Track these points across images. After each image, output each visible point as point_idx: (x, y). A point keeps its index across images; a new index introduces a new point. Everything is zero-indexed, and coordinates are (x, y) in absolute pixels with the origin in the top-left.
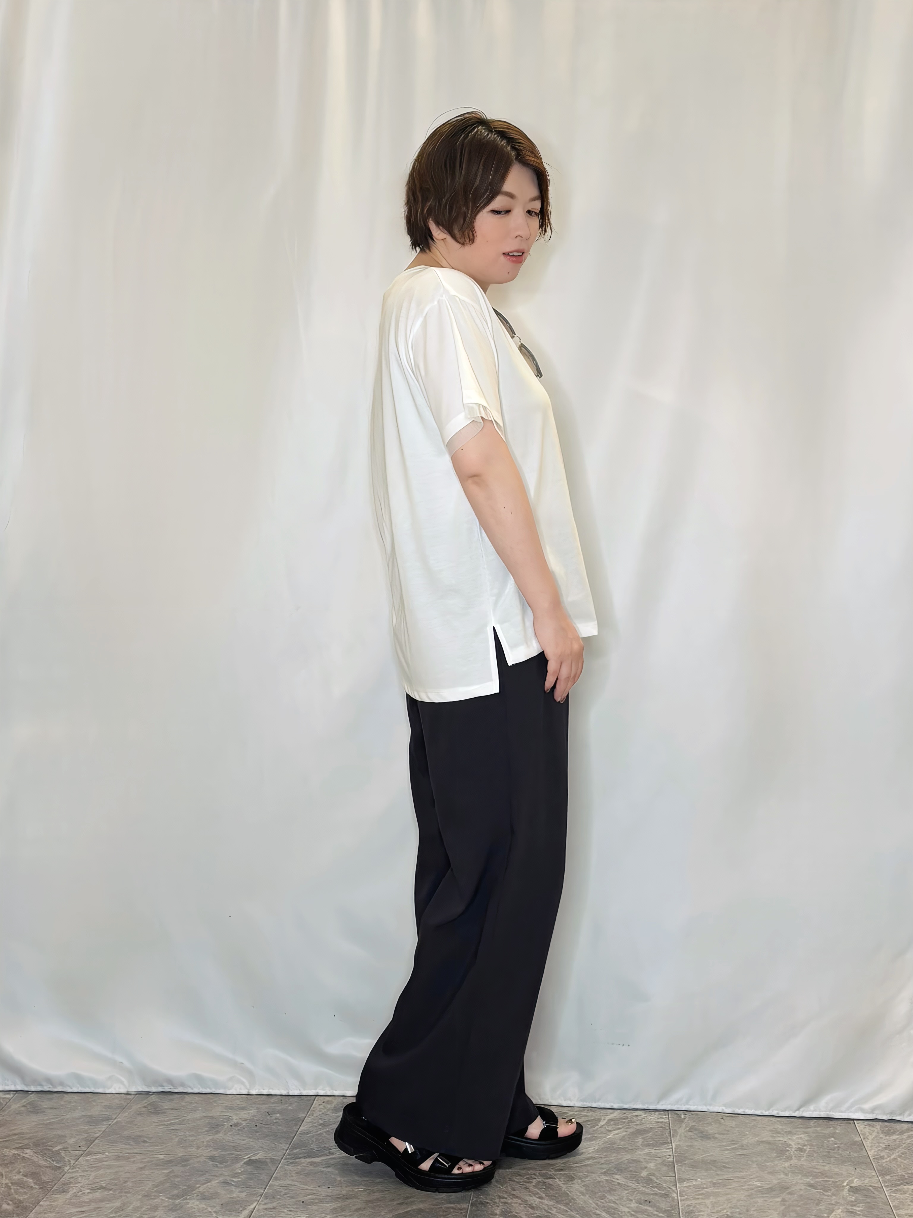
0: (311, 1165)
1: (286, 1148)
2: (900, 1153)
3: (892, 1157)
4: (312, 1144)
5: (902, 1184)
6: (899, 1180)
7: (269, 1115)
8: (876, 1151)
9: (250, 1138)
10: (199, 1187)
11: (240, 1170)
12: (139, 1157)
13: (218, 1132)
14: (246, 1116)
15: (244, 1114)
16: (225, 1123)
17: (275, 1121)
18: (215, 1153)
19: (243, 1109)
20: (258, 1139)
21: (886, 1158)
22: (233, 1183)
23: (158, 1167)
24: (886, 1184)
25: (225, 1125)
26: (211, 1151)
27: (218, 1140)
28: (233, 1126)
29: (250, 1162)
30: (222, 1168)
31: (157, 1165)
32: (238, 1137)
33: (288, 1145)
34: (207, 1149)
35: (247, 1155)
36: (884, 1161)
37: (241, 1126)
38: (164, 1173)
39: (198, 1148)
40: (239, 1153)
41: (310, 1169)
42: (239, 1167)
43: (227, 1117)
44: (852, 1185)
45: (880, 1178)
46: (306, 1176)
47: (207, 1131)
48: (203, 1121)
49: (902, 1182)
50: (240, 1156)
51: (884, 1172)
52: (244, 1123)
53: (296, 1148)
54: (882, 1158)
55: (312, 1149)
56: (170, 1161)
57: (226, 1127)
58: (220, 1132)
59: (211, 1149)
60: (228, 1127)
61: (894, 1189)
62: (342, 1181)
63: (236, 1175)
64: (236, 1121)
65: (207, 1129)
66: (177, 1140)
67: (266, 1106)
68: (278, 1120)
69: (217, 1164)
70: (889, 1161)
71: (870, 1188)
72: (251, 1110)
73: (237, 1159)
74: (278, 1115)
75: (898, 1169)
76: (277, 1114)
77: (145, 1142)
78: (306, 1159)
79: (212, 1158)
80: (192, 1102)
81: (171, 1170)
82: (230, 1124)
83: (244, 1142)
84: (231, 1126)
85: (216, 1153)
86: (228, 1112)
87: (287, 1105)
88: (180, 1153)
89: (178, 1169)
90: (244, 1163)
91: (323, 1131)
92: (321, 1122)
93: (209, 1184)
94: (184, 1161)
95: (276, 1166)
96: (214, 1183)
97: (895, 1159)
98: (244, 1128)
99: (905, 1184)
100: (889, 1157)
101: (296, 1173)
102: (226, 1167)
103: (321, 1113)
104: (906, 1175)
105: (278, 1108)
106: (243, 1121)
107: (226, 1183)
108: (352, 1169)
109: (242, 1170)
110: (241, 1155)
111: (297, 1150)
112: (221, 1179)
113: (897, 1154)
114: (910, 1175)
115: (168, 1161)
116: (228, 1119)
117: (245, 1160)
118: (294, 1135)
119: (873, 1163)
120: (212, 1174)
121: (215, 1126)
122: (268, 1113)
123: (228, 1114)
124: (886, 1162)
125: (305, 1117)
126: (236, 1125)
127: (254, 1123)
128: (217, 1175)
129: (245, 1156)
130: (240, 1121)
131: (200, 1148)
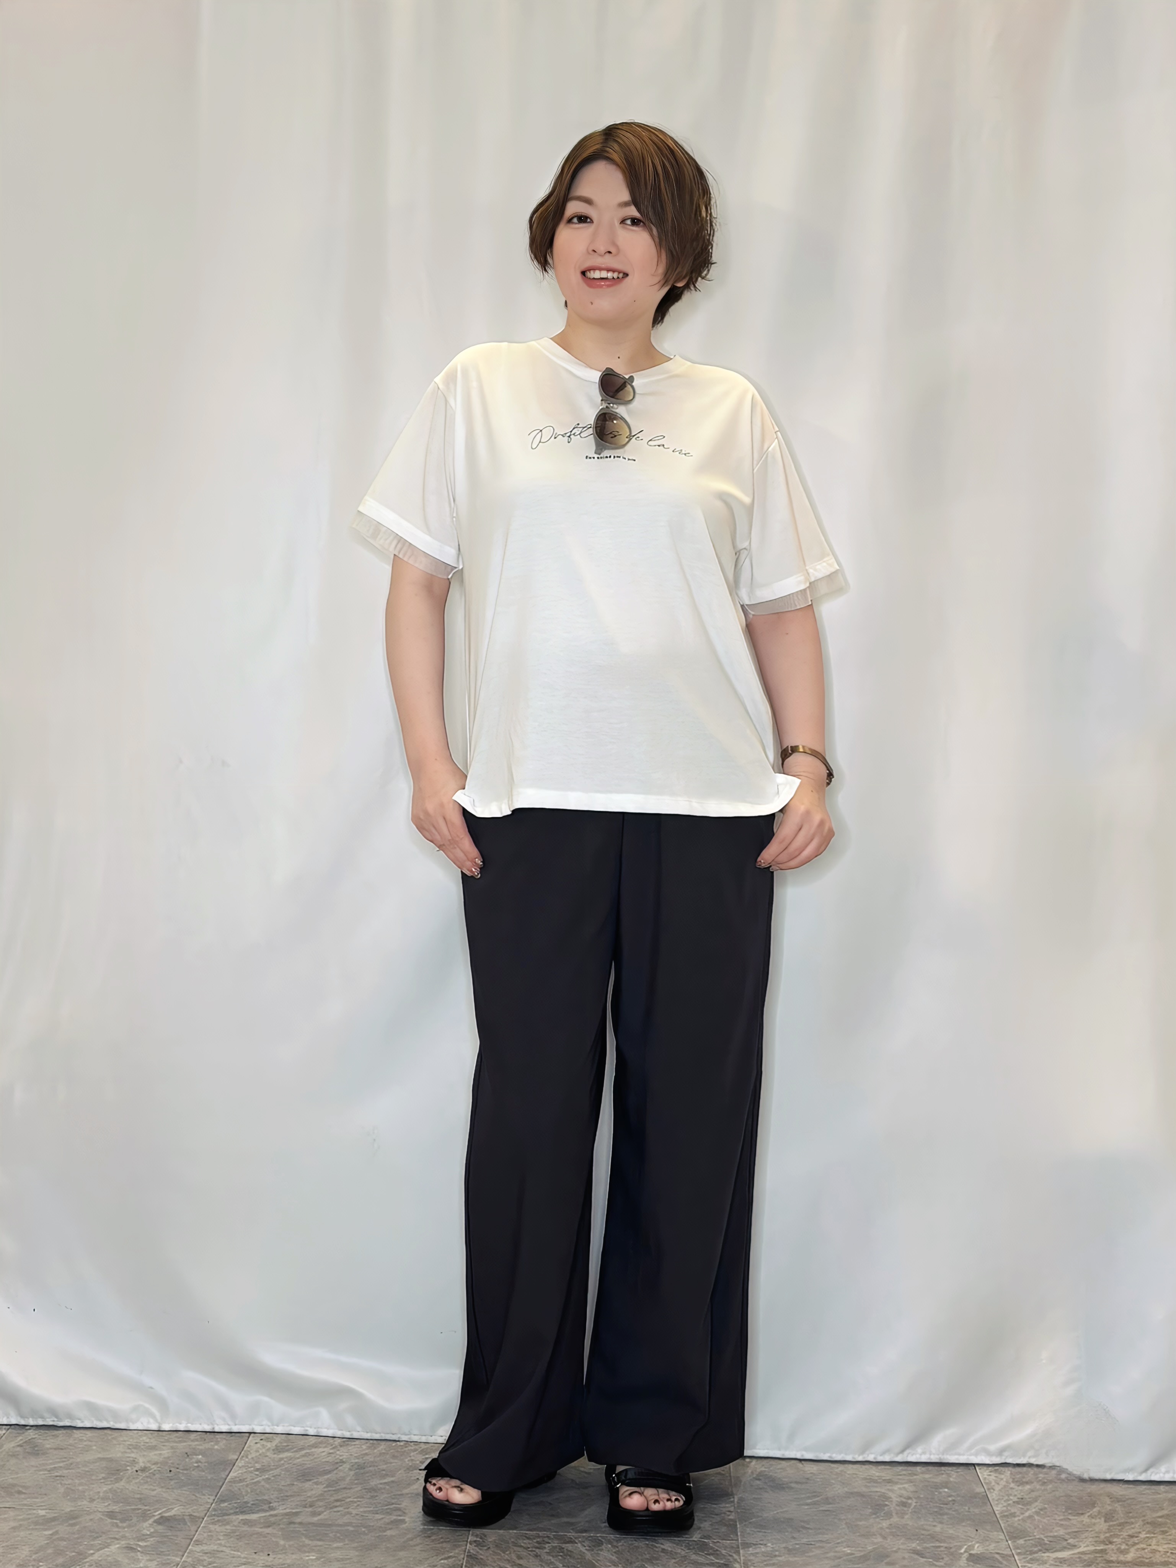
0: (244, 1524)
1: (211, 1501)
2: (1037, 1508)
3: (1027, 1514)
4: (246, 1495)
5: (1040, 1550)
6: (1036, 1546)
7: (188, 1456)
8: (1004, 1506)
9: (162, 1487)
10: (93, 1554)
11: (148, 1530)
12: (12, 1513)
13: (118, 1480)
14: (156, 1458)
15: (153, 1456)
16: (128, 1468)
17: (196, 1465)
18: (114, 1508)
19: (154, 1448)
20: (173, 1488)
21: (1019, 1516)
22: (139, 1549)
23: (37, 1527)
24: (1019, 1551)
25: (128, 1470)
26: (109, 1504)
27: (119, 1491)
28: (139, 1472)
29: (162, 1521)
30: (124, 1528)
31: (36, 1523)
32: (146, 1486)
33: (213, 1497)
34: (104, 1503)
35: (158, 1511)
36: (1016, 1519)
37: (150, 1472)
38: (46, 1535)
39: (92, 1500)
40: (146, 1508)
41: (243, 1529)
42: (147, 1527)
43: (131, 1459)
44: (972, 1552)
45: (1009, 1542)
46: (238, 1539)
47: (104, 1478)
48: (98, 1464)
49: (1040, 1548)
50: (149, 1512)
51: (1014, 1535)
52: (154, 1467)
53: (224, 1501)
54: (1013, 1515)
55: (246, 1503)
56: (54, 1519)
57: (129, 1472)
58: (121, 1480)
59: (110, 1502)
60: (132, 1472)
61: (1030, 1557)
62: (287, 1546)
63: (143, 1538)
64: (142, 1465)
65: (103, 1475)
66: (62, 1490)
67: (185, 1444)
68: (200, 1464)
69: (116, 1523)
70: (1022, 1519)
71: (997, 1556)
72: (164, 1450)
73: (144, 1516)
74: (200, 1457)
75: (1036, 1531)
76: (199, 1455)
77: (20, 1492)
78: (238, 1516)
79: (111, 1515)
80: (83, 1439)
81: (54, 1530)
82: (135, 1469)
83: (155, 1492)
84: (137, 1471)
85: (116, 1508)
86: (133, 1452)
87: (212, 1443)
88: (68, 1507)
89: (63, 1529)
90: (155, 1522)
91: (261, 1478)
92: (258, 1466)
93: (106, 1549)
94: (72, 1517)
95: (198, 1526)
96: (114, 1548)
97: (1030, 1517)
98: (154, 1475)
99: (1044, 1551)
100: (1022, 1514)
101: (225, 1535)
102: (129, 1526)
103: (258, 1454)
104: (1045, 1539)
105: (200, 1447)
106: (154, 1464)
107: (130, 1548)
108: (301, 1529)
109: (152, 1530)
110: (149, 1510)
111: (226, 1504)
112: (123, 1543)
113: (1034, 1510)
114: (1051, 1539)
115: (50, 1518)
116: (134, 1462)
117: (156, 1518)
118: (221, 1483)
119: (1001, 1522)
120: (111, 1536)
121: (115, 1471)
122: (186, 1453)
123: (133, 1455)
124: (1019, 1520)
125: (237, 1460)
126: (144, 1470)
127: (167, 1468)
128: (117, 1537)
129: (155, 1512)
130: (148, 1465)
131: (94, 1500)
